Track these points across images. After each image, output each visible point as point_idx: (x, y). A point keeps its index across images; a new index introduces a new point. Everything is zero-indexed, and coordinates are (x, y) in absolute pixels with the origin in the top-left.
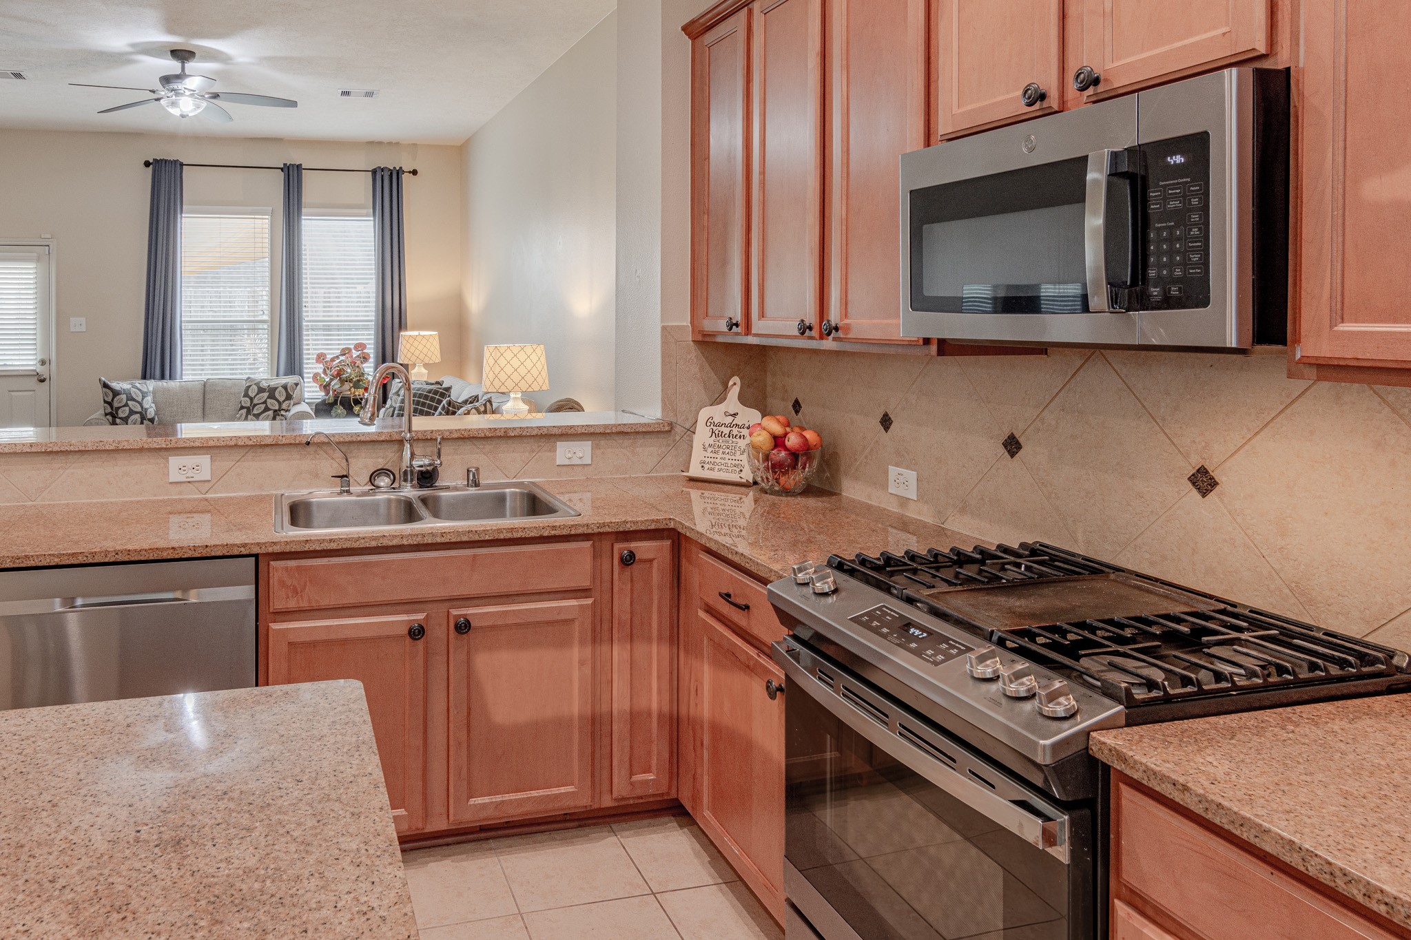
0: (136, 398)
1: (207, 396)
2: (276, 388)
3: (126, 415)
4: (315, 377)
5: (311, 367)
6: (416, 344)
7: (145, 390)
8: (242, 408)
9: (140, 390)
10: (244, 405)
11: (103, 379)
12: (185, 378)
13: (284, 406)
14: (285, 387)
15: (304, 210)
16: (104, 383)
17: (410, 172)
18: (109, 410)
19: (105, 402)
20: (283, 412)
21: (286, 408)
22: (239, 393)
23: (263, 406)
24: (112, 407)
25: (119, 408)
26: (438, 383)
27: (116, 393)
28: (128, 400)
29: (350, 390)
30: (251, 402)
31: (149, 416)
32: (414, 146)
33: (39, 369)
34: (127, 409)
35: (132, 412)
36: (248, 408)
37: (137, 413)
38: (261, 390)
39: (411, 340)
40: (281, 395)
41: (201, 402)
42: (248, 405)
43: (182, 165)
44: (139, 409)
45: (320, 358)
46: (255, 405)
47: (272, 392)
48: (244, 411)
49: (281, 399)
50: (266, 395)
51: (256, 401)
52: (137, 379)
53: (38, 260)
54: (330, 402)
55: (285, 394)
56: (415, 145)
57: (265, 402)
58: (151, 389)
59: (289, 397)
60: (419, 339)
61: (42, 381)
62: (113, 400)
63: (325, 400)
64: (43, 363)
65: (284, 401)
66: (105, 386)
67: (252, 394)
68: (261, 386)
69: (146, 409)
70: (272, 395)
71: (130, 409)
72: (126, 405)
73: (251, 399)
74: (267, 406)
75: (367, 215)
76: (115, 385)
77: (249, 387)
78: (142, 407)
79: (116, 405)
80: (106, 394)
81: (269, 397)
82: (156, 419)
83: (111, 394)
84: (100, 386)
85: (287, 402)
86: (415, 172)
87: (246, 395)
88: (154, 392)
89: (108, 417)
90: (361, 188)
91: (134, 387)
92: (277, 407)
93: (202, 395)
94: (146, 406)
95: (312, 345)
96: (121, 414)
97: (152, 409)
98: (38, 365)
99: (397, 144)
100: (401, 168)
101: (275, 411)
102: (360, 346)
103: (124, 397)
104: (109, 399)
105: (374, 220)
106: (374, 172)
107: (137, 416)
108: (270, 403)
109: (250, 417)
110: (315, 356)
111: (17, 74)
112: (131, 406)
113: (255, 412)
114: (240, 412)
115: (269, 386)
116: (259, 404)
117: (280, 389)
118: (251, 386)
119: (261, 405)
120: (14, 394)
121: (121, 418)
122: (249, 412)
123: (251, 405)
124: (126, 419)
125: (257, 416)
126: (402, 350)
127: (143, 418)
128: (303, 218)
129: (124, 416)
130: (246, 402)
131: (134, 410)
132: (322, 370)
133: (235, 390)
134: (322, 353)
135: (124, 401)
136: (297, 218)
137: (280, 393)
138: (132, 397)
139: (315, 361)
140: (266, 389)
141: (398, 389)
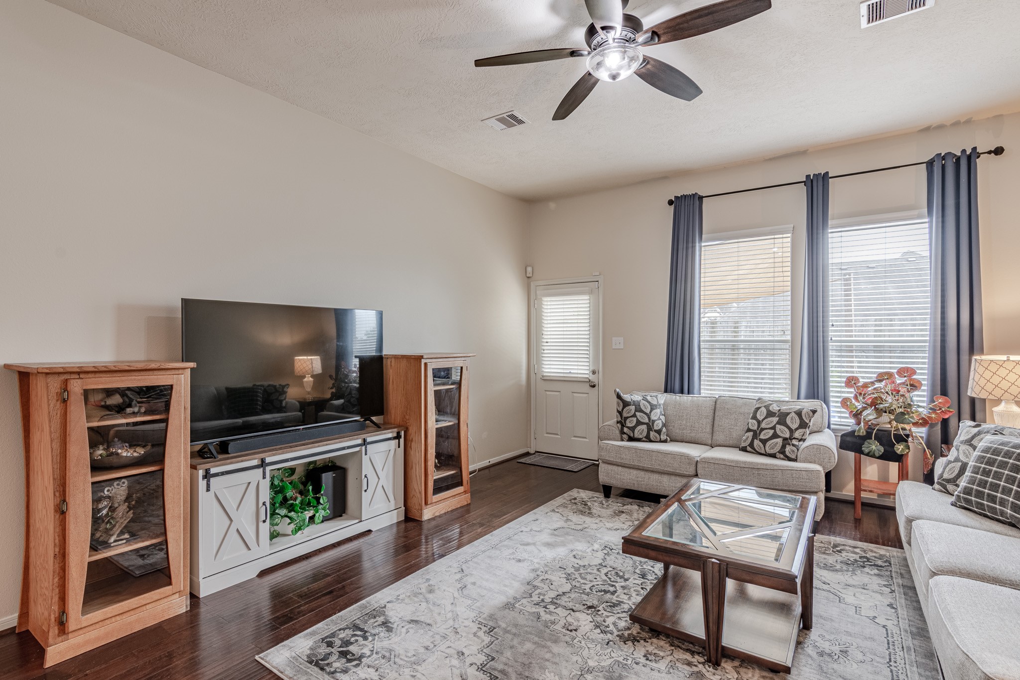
0: (645, 410)
1: (717, 413)
2: (788, 414)
3: (633, 425)
4: (845, 402)
5: (837, 390)
7: (655, 403)
8: (749, 430)
9: (649, 402)
10: (751, 427)
11: (618, 390)
12: (704, 393)
13: (797, 434)
14: (799, 413)
15: (830, 222)
16: (618, 393)
17: (990, 152)
18: (619, 419)
19: (618, 411)
20: (795, 442)
21: (800, 437)
22: (748, 414)
23: (772, 432)
24: (621, 416)
25: (628, 418)
27: (626, 404)
28: (636, 411)
29: (890, 423)
30: (759, 426)
31: (656, 428)
32: (998, 119)
33: (592, 377)
34: (635, 419)
35: (639, 423)
36: (755, 432)
37: (643, 423)
38: (770, 414)
39: (993, 367)
40: (793, 422)
41: (711, 418)
42: (755, 428)
43: (701, 198)
44: (646, 420)
45: (851, 382)
46: (763, 429)
47: (782, 418)
48: (750, 434)
49: (794, 427)
50: (775, 420)
51: (763, 425)
52: (658, 391)
53: (591, 292)
54: (861, 434)
55: (798, 421)
56: (999, 117)
57: (774, 428)
58: (662, 402)
59: (803, 425)
60: (1009, 366)
61: (594, 386)
62: (623, 410)
63: (854, 432)
64: (594, 372)
65: (797, 429)
66: (619, 397)
67: (760, 417)
68: (771, 409)
69: (654, 421)
70: (782, 421)
71: (637, 419)
72: (634, 416)
73: (759, 422)
74: (775, 432)
75: (920, 217)
76: (627, 397)
77: (758, 409)
78: (649, 418)
79: (625, 415)
80: (618, 404)
81: (778, 423)
82: (664, 430)
83: (622, 404)
84: (615, 397)
85: (801, 431)
86: (997, 151)
87: (754, 417)
88: (664, 404)
89: (618, 425)
91: (645, 399)
92: (787, 435)
93: (712, 411)
94: (653, 417)
96: (629, 424)
97: (660, 421)
98: (591, 374)
99: (968, 122)
100: (974, 149)
101: (785, 439)
102: (908, 372)
103: (633, 408)
104: (620, 409)
105: (931, 222)
106: (930, 164)
107: (644, 427)
108: (780, 430)
109: (756, 442)
110: (845, 380)
111: (513, 117)
112: (638, 417)
113: (762, 437)
114: (746, 435)
115: (780, 410)
116: (766, 429)
117: (793, 414)
118: (760, 408)
119: (769, 430)
120: (575, 395)
121: (627, 427)
122: (756, 435)
123: (758, 429)
124: (633, 429)
125: (764, 442)
126: (976, 379)
127: (650, 429)
128: (830, 231)
129: (631, 426)
130: (754, 425)
131: (642, 420)
132: (852, 395)
133: (746, 411)
134: (853, 377)
135: (633, 412)
136: (821, 231)
137: (792, 419)
138: (640, 408)
139: (844, 385)
140: (776, 413)
141: (970, 436)
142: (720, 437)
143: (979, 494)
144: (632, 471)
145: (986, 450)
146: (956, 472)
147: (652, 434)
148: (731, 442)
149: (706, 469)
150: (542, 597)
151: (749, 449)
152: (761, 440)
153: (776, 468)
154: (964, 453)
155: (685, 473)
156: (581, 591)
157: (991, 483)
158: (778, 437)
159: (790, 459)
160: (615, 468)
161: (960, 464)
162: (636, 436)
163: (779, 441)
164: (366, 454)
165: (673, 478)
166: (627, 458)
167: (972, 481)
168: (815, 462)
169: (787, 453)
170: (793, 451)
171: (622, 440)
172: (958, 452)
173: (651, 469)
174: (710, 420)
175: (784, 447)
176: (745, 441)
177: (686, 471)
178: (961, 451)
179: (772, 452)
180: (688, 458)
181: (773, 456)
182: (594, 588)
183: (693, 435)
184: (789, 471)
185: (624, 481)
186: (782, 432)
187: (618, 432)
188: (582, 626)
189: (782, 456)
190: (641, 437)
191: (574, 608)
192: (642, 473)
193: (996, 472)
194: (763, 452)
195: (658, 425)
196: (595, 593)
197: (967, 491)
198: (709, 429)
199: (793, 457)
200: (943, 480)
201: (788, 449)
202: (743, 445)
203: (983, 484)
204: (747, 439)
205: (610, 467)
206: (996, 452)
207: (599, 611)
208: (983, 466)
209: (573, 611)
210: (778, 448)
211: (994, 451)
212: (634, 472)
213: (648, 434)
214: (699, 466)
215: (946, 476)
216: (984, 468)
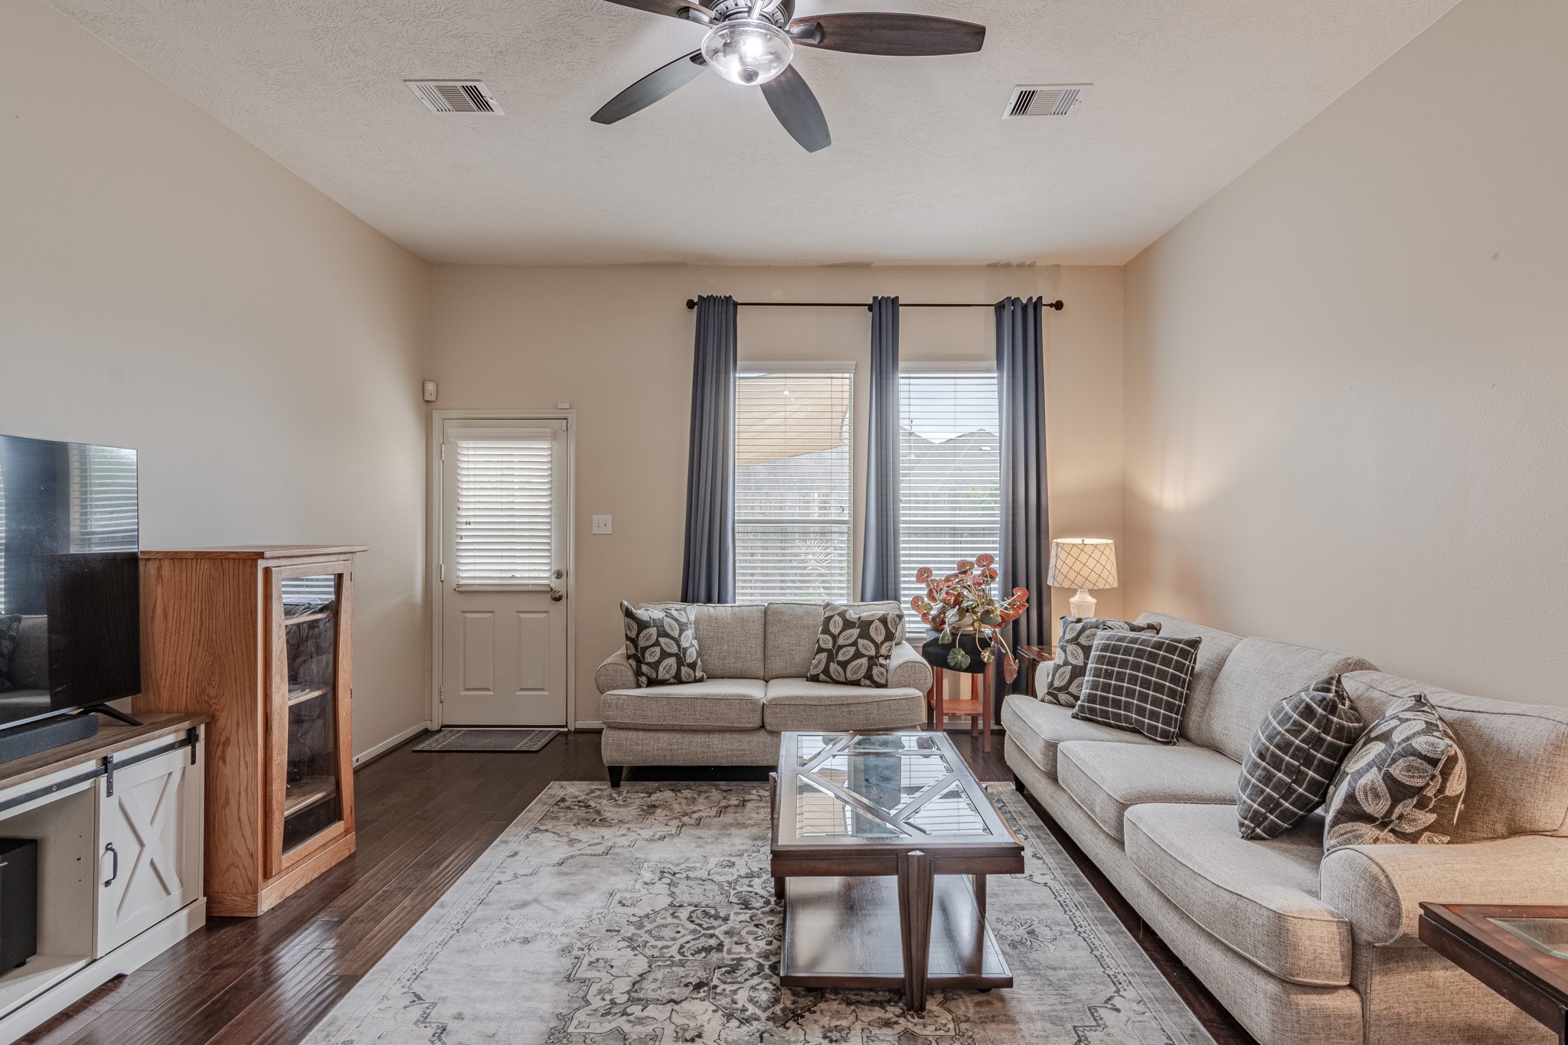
0: (671, 633)
1: (770, 630)
2: (871, 622)
3: (656, 658)
4: (916, 602)
5: (910, 588)
6: (1083, 557)
7: (684, 620)
8: (820, 650)
9: (676, 620)
10: (823, 646)
11: (626, 603)
12: (741, 600)
13: (883, 651)
14: (884, 620)
15: (901, 364)
16: (627, 609)
17: (1051, 305)
18: (632, 651)
19: (628, 638)
20: (882, 661)
21: (886, 654)
22: (815, 626)
23: (852, 650)
24: (636, 646)
25: (647, 648)
26: (1151, 627)
27: (642, 625)
28: (659, 635)
29: (973, 624)
30: (834, 643)
31: (689, 660)
32: (1055, 270)
33: (555, 583)
34: (657, 649)
35: (665, 655)
36: (829, 651)
37: (671, 655)
38: (848, 624)
39: (1075, 552)
40: (878, 633)
41: (761, 636)
42: (830, 646)
43: (736, 304)
44: (675, 650)
45: (923, 575)
46: (841, 647)
47: (865, 626)
48: (823, 656)
49: (879, 639)
50: (856, 632)
51: (841, 641)
52: (673, 600)
53: (553, 437)
54: (946, 642)
55: (883, 632)
56: (1057, 267)
57: (855, 644)
58: (692, 618)
59: (889, 637)
60: (1089, 550)
61: (558, 599)
62: (638, 636)
63: (936, 640)
64: (559, 575)
65: (882, 643)
66: (629, 614)
67: (835, 631)
68: (847, 617)
69: (685, 650)
70: (865, 634)
71: (662, 649)
72: (657, 644)
73: (835, 638)
74: (857, 649)
75: (990, 370)
76: (642, 613)
77: (829, 618)
78: (679, 646)
79: (642, 643)
80: (628, 627)
81: (860, 636)
82: (699, 662)
83: (635, 626)
84: (621, 615)
85: (887, 644)
86: (1058, 305)
87: (825, 630)
88: (697, 622)
89: (631, 661)
90: (980, 330)
91: (669, 615)
92: (873, 653)
93: (762, 627)
94: (684, 644)
95: (911, 556)
96: (649, 659)
97: (693, 649)
98: (553, 578)
99: (1032, 266)
100: (1040, 298)
101: (871, 658)
102: (985, 560)
103: (653, 631)
104: (633, 635)
105: (1000, 378)
106: (1000, 307)
107: (672, 661)
108: (863, 645)
109: (833, 666)
110: (916, 572)
111: (474, 93)
112: (663, 646)
113: (841, 658)
114: (817, 657)
115: (860, 618)
116: (846, 646)
117: (877, 623)
118: (832, 617)
119: (849, 648)
120: (523, 615)
121: (648, 664)
122: (831, 657)
123: (833, 647)
124: (655, 666)
125: (844, 665)
126: (1058, 566)
127: (680, 662)
128: (901, 375)
129: (653, 660)
130: (827, 642)
131: (668, 650)
132: (926, 592)
133: (810, 622)
134: (925, 568)
135: (654, 637)
136: (891, 376)
137: (876, 629)
138: (665, 631)
139: (915, 579)
140: (855, 623)
141: (1075, 634)
142: (777, 665)
143: (1104, 701)
144: (661, 735)
145: (1105, 648)
146: (1068, 677)
147: (684, 670)
148: (793, 671)
149: (778, 716)
150: (608, 997)
151: (822, 677)
152: (840, 663)
153: (870, 700)
154: (1073, 654)
155: (747, 725)
156: (668, 963)
157: (1115, 685)
158: (863, 656)
159: (878, 685)
160: (632, 735)
161: (1070, 667)
162: (661, 676)
163: (864, 661)
164: (109, 793)
165: (728, 736)
166: (654, 716)
167: (1095, 686)
168: (909, 686)
169: (876, 679)
170: (882, 674)
171: (639, 686)
172: (1066, 654)
173: (695, 728)
174: (760, 641)
175: (870, 669)
176: (816, 667)
177: (749, 723)
178: (1068, 653)
179: (855, 677)
180: (750, 701)
181: (856, 683)
182: (685, 949)
183: (738, 665)
184: (886, 703)
185: (648, 754)
186: (866, 649)
187: (630, 673)
188: (705, 1024)
189: (868, 682)
190: (667, 677)
191: (674, 997)
192: (677, 737)
193: (1118, 672)
194: (842, 679)
195: (692, 655)
196: (691, 958)
197: (1091, 698)
198: (760, 655)
199: (883, 682)
200: (1054, 689)
201: (876, 671)
202: (813, 672)
203: (1106, 688)
204: (819, 662)
205: (623, 734)
206: (1115, 649)
207: (715, 987)
208: (1104, 667)
209: (676, 1003)
210: (863, 671)
211: (1113, 649)
212: (665, 737)
213: (679, 671)
214: (767, 711)
215: (1057, 684)
216: (1106, 670)
